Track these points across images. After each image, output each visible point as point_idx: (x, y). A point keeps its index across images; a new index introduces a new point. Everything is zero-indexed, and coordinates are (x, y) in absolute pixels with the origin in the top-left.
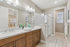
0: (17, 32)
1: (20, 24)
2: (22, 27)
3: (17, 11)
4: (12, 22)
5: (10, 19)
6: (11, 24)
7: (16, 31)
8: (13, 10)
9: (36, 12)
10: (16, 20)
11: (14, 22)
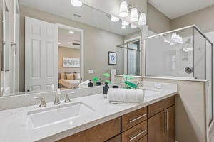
0: (82, 105)
1: (91, 72)
2: (99, 84)
3: (82, 31)
4: (69, 65)
5: (64, 58)
6: (65, 73)
7: (80, 103)
8: (71, 32)
9: (149, 29)
10: (78, 60)
11: (73, 66)
